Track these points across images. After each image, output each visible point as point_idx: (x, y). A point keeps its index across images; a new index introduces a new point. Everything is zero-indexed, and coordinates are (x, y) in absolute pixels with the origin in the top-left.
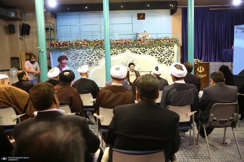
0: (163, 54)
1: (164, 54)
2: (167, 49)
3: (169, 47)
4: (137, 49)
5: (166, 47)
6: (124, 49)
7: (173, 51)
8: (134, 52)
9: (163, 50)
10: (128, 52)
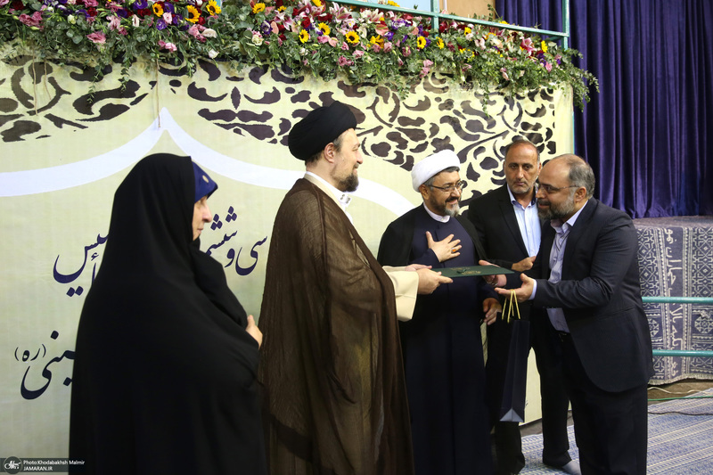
0: (481, 157)
1: (489, 153)
2: (511, 115)
3: (521, 94)
4: (271, 91)
5: (502, 98)
6: (124, 72)
7: (549, 133)
8: (237, 120)
9: (485, 123)
10: (164, 112)
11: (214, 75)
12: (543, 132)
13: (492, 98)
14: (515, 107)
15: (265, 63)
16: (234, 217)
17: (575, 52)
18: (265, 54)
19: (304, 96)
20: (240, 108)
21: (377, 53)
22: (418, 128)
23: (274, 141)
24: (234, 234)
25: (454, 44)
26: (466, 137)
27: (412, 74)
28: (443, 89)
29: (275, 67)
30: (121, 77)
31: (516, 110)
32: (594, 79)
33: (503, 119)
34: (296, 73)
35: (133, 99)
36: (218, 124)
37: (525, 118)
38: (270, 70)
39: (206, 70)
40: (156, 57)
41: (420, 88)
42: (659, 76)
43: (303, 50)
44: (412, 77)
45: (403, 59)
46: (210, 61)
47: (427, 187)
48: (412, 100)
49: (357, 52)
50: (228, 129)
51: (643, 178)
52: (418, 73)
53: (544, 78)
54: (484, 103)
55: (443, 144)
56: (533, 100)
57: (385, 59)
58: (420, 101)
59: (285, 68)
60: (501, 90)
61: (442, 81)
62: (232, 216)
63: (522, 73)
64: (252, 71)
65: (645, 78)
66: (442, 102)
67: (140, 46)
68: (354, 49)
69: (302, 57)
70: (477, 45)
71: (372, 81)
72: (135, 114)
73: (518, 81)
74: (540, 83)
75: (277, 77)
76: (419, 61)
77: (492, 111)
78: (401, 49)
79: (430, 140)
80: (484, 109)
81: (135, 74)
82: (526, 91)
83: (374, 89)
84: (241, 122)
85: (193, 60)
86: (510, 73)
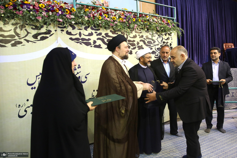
1: (154, 50)
3: (163, 34)
4: (90, 33)
5: (157, 35)
6: (47, 27)
7: (171, 45)
8: (80, 41)
9: (152, 42)
10: (59, 38)
11: (74, 28)
12: (169, 44)
13: (154, 35)
14: (161, 37)
15: (89, 25)
16: (80, 67)
17: (177, 23)
18: (88, 22)
19: (100, 34)
20: (81, 37)
21: (121, 23)
22: (133, 43)
23: (92, 46)
24: (80, 72)
25: (143, 20)
26: (147, 45)
27: (131, 28)
28: (140, 32)
29: (92, 26)
30: (46, 29)
31: (161, 38)
32: (183, 30)
33: (158, 40)
34: (98, 28)
35: (50, 35)
36: (75, 42)
37: (164, 40)
38: (90, 27)
39: (71, 27)
40: (56, 23)
41: (134, 32)
42: (201, 30)
43: (100, 22)
45: (129, 24)
46: (72, 24)
47: (143, 57)
48: (132, 35)
49: (116, 22)
50: (78, 43)
51: (197, 57)
52: (133, 28)
53: (169, 30)
54: (152, 36)
55: (140, 47)
56: (166, 36)
57: (124, 24)
58: (134, 36)
59: (94, 26)
60: (157, 33)
61: (140, 30)
62: (79, 67)
63: (163, 28)
64: (85, 27)
65: (197, 29)
66: (140, 36)
67: (52, 20)
68: (115, 21)
69: (99, 24)
70: (150, 21)
71: (120, 30)
72: (50, 39)
73: (162, 30)
75: (92, 29)
76: (133, 25)
77: (154, 38)
78: (128, 21)
79: (137, 46)
80: (152, 38)
81: (50, 28)
82: (164, 33)
83: (121, 32)
84: (82, 41)
85: (68, 24)
86: (159, 28)
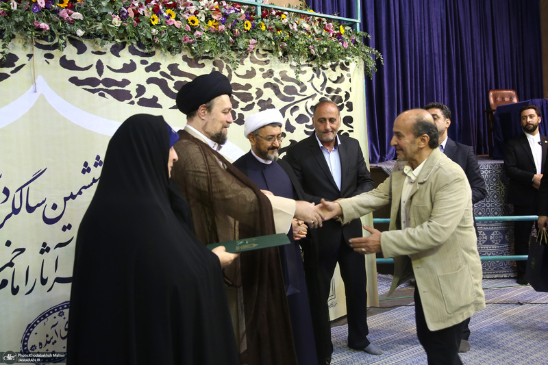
0: (296, 114)
1: (302, 111)
2: (318, 82)
3: (325, 66)
4: (129, 62)
5: (311, 68)
6: (4, 46)
7: (347, 96)
8: (101, 86)
9: (298, 88)
10: (40, 80)
11: (81, 50)
12: (342, 94)
13: (303, 69)
14: (321, 75)
15: (123, 40)
17: (365, 34)
18: (123, 34)
19: (155, 67)
20: (104, 76)
21: (213, 34)
22: (247, 92)
23: (132, 103)
25: (273, 27)
26: (284, 99)
27: (240, 50)
28: (265, 62)
29: (132, 43)
30: (2, 50)
31: (322, 78)
32: (379, 54)
33: (312, 84)
34: (149, 49)
35: (13, 68)
36: (86, 89)
37: (329, 84)
38: (127, 46)
39: (75, 46)
40: (32, 35)
41: (247, 61)
42: (427, 53)
43: (154, 30)
44: (241, 53)
45: (234, 38)
46: (77, 38)
47: (254, 136)
48: (242, 70)
49: (198, 33)
50: (94, 93)
52: (245, 49)
53: (342, 53)
54: (297, 72)
55: (266, 104)
56: (334, 70)
57: (220, 38)
58: (247, 71)
59: (139, 44)
60: (310, 63)
61: (264, 56)
62: (99, 163)
63: (325, 49)
64: (113, 47)
65: (418, 51)
66: (265, 72)
67: (18, 26)
68: (195, 30)
69: (153, 36)
70: (291, 28)
71: (210, 55)
72: (15, 81)
73: (322, 55)
74: (339, 57)
75: (133, 51)
76: (246, 40)
77: (303, 78)
78: (232, 31)
79: (256, 101)
80: (297, 77)
81: (14, 48)
82: (329, 64)
83: (211, 61)
84: (104, 88)
85: (64, 37)
86: (317, 50)
